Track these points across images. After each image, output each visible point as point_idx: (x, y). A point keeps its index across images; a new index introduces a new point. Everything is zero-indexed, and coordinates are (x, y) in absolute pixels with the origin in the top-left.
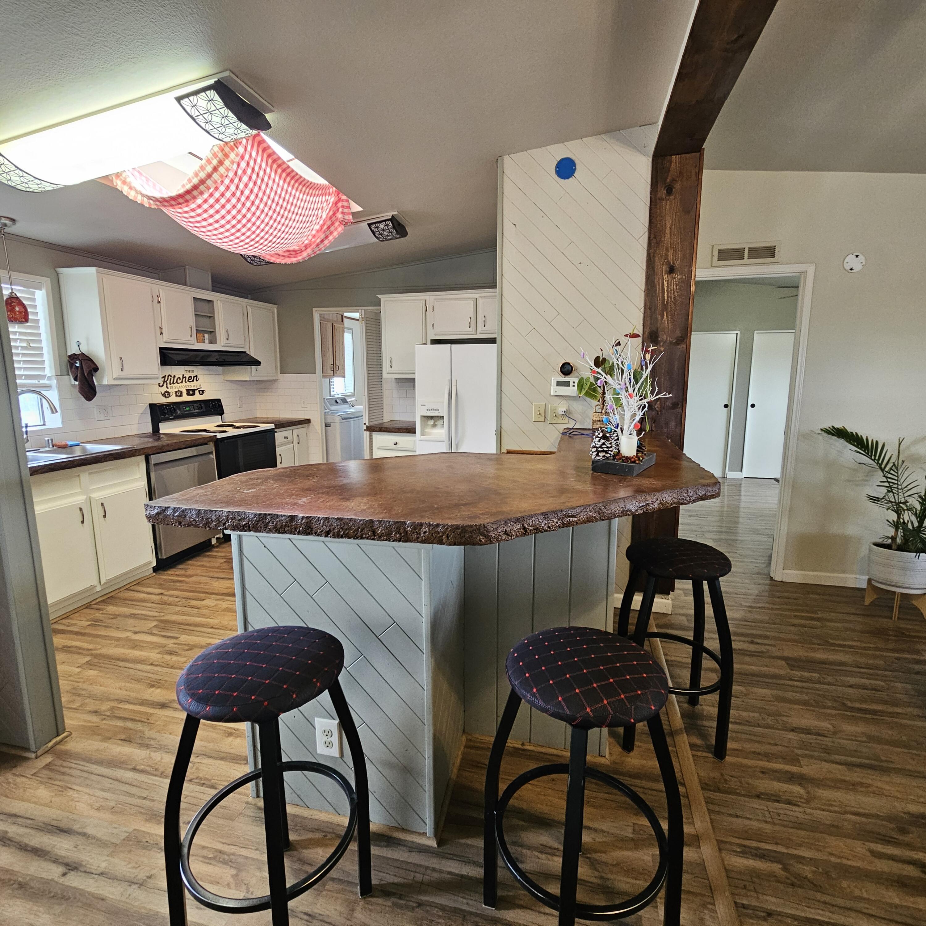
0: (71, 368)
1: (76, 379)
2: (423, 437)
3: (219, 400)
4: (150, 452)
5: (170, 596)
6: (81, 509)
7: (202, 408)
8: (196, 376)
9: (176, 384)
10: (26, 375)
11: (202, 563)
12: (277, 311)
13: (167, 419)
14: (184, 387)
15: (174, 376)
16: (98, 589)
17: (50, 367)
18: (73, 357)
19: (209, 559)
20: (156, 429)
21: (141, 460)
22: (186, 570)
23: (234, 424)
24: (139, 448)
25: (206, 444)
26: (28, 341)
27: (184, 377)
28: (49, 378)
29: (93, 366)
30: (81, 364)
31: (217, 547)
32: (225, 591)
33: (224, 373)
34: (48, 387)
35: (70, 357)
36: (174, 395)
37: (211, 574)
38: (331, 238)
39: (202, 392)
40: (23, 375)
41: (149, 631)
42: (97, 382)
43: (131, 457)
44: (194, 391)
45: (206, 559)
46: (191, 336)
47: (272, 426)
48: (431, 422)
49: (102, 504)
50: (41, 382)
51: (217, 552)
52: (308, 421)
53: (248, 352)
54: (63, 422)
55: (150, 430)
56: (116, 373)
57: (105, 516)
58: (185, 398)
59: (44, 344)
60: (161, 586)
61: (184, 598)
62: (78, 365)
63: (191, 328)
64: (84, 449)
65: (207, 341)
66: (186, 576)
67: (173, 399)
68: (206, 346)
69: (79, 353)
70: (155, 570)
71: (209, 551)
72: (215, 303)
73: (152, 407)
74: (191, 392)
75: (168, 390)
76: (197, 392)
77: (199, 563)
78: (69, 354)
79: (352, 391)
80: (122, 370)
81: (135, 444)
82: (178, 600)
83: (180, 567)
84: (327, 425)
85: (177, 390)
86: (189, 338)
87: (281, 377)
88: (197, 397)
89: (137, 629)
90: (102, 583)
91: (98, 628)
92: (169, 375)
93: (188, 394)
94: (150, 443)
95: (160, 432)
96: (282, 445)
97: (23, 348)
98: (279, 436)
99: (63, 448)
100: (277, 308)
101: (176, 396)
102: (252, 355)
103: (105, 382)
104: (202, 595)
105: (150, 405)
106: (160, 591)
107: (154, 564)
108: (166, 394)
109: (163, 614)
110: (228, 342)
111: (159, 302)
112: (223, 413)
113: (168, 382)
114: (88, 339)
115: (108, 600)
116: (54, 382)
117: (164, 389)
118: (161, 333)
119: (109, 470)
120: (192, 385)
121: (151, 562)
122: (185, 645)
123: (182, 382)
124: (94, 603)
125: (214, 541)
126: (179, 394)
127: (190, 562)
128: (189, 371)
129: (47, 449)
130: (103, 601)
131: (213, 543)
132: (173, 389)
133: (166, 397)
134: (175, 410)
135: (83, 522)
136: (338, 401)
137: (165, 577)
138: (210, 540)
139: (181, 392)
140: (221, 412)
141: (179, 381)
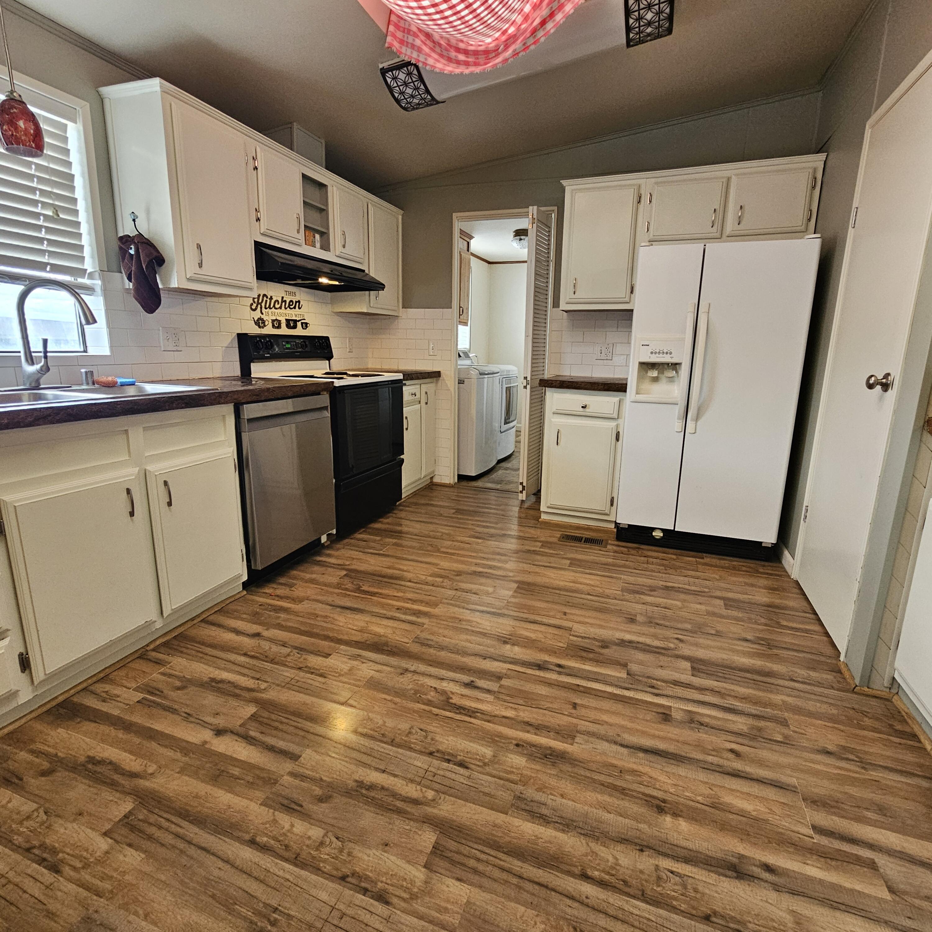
0: (123, 259)
1: (130, 279)
2: (640, 397)
3: (327, 339)
4: (242, 399)
5: (271, 640)
6: (128, 491)
7: (306, 346)
8: (299, 302)
9: (273, 310)
10: (52, 265)
11: (314, 576)
12: (403, 219)
13: (262, 359)
14: (283, 315)
15: (271, 298)
16: (159, 625)
17: (92, 257)
18: (125, 240)
19: (322, 569)
20: (246, 373)
21: (228, 409)
22: (291, 586)
23: (348, 372)
24: (225, 390)
25: (319, 394)
26: (56, 209)
27: (283, 301)
28: (91, 276)
29: (155, 254)
30: (137, 251)
31: (328, 547)
32: (358, 637)
33: (333, 302)
34: (90, 290)
35: (121, 238)
36: (271, 324)
37: (330, 599)
38: (559, 17)
39: (305, 325)
40: (48, 264)
41: (242, 730)
42: (163, 284)
43: (212, 404)
44: (295, 321)
45: (316, 568)
46: (298, 232)
47: (400, 376)
48: (654, 373)
49: (166, 483)
50: (80, 280)
51: (329, 556)
52: (437, 375)
53: (367, 271)
54: (111, 347)
55: (237, 372)
56: (192, 270)
57: (170, 504)
58: (284, 331)
59: (82, 217)
60: (255, 618)
61: (296, 648)
62: (132, 252)
63: (298, 218)
64: (140, 389)
65: (318, 245)
66: (294, 600)
67: (269, 330)
68: (317, 252)
69: (134, 233)
70: (245, 585)
71: (319, 554)
72: (330, 189)
73: (242, 338)
74: (291, 324)
75: (262, 317)
76: (299, 324)
77: (308, 576)
78: (121, 234)
79: (468, 347)
80: (200, 265)
81: (219, 386)
82: (286, 650)
83: (282, 580)
84: (461, 382)
85: (274, 318)
86: (295, 234)
87: (402, 312)
88: (299, 331)
89: (220, 722)
90: (165, 615)
91: (154, 711)
92: (265, 295)
93: (288, 326)
94: (238, 387)
95: (252, 376)
96: (411, 403)
97: (46, 217)
98: (407, 390)
99: (110, 386)
100: (403, 215)
101: (273, 326)
102: (372, 274)
103: (174, 284)
104: (325, 644)
105: (239, 335)
106: (255, 628)
107: (245, 578)
108: (260, 323)
109: (263, 686)
110: (344, 251)
111: (256, 168)
112: (332, 357)
113: (263, 304)
114: (148, 212)
115: (175, 642)
116: (97, 283)
117: (257, 315)
118: (258, 220)
119: (177, 424)
120: (293, 314)
121: (240, 576)
122: (312, 780)
123: (280, 308)
124: (152, 647)
125: (324, 539)
126: (277, 324)
127: (294, 573)
128: (290, 293)
129: (84, 387)
130: (165, 644)
131: (322, 542)
132: (269, 316)
133: (260, 327)
134: (272, 346)
135: (132, 514)
136: (461, 354)
137: (262, 600)
138: (319, 539)
139: (279, 322)
140: (329, 356)
141: (277, 306)
